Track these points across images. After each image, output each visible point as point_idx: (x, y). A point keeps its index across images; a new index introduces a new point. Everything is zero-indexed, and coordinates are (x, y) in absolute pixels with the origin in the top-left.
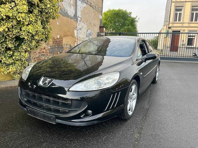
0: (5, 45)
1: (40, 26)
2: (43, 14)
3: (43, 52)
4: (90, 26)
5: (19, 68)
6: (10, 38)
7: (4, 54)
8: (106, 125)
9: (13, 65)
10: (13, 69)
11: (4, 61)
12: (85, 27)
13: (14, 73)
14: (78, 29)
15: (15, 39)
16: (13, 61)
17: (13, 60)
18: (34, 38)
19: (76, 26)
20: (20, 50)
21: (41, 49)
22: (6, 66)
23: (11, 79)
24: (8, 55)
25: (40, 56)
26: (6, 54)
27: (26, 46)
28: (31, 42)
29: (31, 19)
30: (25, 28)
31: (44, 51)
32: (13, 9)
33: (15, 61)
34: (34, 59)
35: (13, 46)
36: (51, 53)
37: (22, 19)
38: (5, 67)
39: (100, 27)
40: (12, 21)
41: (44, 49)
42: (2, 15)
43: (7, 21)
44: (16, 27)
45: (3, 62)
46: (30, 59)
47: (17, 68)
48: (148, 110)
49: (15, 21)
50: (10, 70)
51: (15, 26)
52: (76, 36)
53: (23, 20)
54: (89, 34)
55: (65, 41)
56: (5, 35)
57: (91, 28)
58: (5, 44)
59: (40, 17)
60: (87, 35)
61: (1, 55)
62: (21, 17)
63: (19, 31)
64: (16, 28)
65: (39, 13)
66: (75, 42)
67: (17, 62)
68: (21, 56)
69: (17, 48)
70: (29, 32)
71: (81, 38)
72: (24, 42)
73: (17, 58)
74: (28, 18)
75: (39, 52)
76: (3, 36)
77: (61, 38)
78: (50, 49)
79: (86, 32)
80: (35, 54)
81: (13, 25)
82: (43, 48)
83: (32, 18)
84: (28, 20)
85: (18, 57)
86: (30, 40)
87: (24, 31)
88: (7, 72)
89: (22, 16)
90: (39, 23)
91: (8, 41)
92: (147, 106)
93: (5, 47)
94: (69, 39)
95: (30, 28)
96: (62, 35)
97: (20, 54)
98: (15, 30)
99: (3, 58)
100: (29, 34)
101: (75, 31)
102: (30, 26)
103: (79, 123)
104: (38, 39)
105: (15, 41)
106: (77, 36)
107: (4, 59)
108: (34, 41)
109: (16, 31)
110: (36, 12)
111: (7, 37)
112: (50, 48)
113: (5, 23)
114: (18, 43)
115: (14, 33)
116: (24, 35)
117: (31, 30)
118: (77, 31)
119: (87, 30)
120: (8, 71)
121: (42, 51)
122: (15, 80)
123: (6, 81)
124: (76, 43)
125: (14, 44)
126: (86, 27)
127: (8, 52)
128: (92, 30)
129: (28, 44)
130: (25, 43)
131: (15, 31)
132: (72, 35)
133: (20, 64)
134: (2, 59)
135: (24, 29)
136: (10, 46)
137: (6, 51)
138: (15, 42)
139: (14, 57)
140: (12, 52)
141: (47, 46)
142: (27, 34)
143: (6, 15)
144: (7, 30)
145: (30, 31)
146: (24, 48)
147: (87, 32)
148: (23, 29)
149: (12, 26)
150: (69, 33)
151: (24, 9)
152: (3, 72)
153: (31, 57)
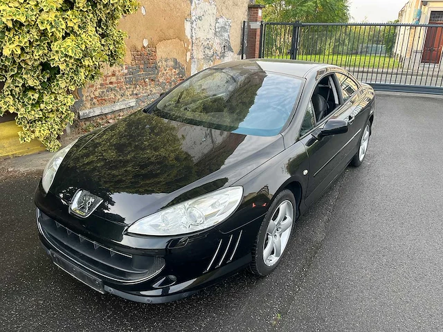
0: (21, 80)
1: (95, 35)
2: (99, 7)
3: (111, 83)
4: (224, 8)
5: (56, 127)
6: (29, 67)
7: (22, 98)
8: (218, 287)
9: (44, 122)
10: (42, 132)
11: (21, 114)
12: (210, 12)
13: (47, 139)
14: (194, 18)
15: (40, 68)
16: (41, 113)
17: (41, 110)
18: (81, 63)
19: (187, 13)
20: (53, 91)
21: (106, 77)
22: (28, 123)
23: (42, 149)
24: (30, 102)
25: (103, 92)
26: (26, 100)
27: (67, 83)
28: (76, 72)
29: (70, 24)
30: (59, 46)
31: (112, 80)
32: (28, 3)
33: (47, 114)
34: (92, 100)
35: (38, 83)
36: (129, 82)
37: (49, 27)
38: (26, 127)
39: (250, 8)
40: (28, 32)
41: (114, 75)
42: (4, 20)
43: (16, 31)
44: (38, 43)
45: (19, 116)
46: (82, 101)
47: (52, 128)
48: (319, 246)
49: (34, 30)
50: (37, 134)
51: (37, 41)
52: (189, 37)
53: (51, 28)
54: (222, 27)
55: (162, 52)
56: (18, 61)
57: (225, 11)
58: (21, 77)
59: (91, 15)
60: (217, 30)
61: (15, 102)
62: (46, 22)
63: (46, 51)
64: (38, 45)
65: (88, 6)
66: (187, 50)
67: (51, 115)
68: (57, 104)
69: (46, 86)
70: (66, 56)
71: (201, 39)
72: (61, 73)
73: (48, 108)
74: (63, 22)
75: (101, 85)
76: (14, 62)
77: (152, 45)
78: (126, 75)
79: (213, 24)
80: (93, 89)
81: (32, 41)
82: (110, 74)
83: (73, 19)
84: (64, 27)
85: (51, 106)
86: (74, 67)
87: (57, 52)
88: (30, 139)
89: (50, 19)
90: (91, 28)
91: (26, 73)
92: (319, 237)
93: (20, 85)
94: (171, 47)
95: (69, 46)
96: (155, 38)
97: (56, 99)
98: (38, 52)
99: (20, 107)
100: (68, 59)
101: (187, 26)
102: (68, 41)
103: (148, 298)
104: (92, 64)
105: (42, 71)
106: (192, 37)
107: (23, 109)
108: (82, 70)
109: (41, 52)
110: (81, 5)
111: (23, 65)
112: (126, 71)
113: (13, 37)
114: (48, 76)
115: (36, 58)
116: (57, 61)
117: (70, 51)
118: (192, 23)
119: (217, 19)
120: (33, 136)
121: (108, 82)
122: (49, 151)
123: (31, 155)
124: (189, 54)
125: (40, 77)
126: (215, 11)
127: (30, 94)
128: (228, 16)
129: (69, 78)
130: (63, 74)
131: (38, 54)
132: (180, 36)
133: (57, 119)
134: (18, 110)
135: (56, 49)
136: (31, 83)
137: (24, 92)
138: (42, 73)
139: (42, 106)
140: (37, 96)
141: (120, 68)
142: (63, 59)
143: (12, 20)
144: (19, 52)
145: (70, 54)
146: (63, 86)
147: (217, 24)
148: (55, 47)
149: (31, 43)
150: (171, 32)
151: (51, 4)
152: (23, 138)
153: (84, 97)
